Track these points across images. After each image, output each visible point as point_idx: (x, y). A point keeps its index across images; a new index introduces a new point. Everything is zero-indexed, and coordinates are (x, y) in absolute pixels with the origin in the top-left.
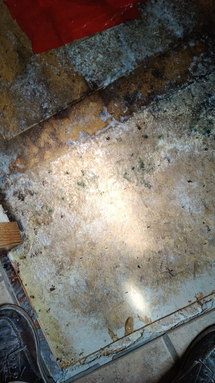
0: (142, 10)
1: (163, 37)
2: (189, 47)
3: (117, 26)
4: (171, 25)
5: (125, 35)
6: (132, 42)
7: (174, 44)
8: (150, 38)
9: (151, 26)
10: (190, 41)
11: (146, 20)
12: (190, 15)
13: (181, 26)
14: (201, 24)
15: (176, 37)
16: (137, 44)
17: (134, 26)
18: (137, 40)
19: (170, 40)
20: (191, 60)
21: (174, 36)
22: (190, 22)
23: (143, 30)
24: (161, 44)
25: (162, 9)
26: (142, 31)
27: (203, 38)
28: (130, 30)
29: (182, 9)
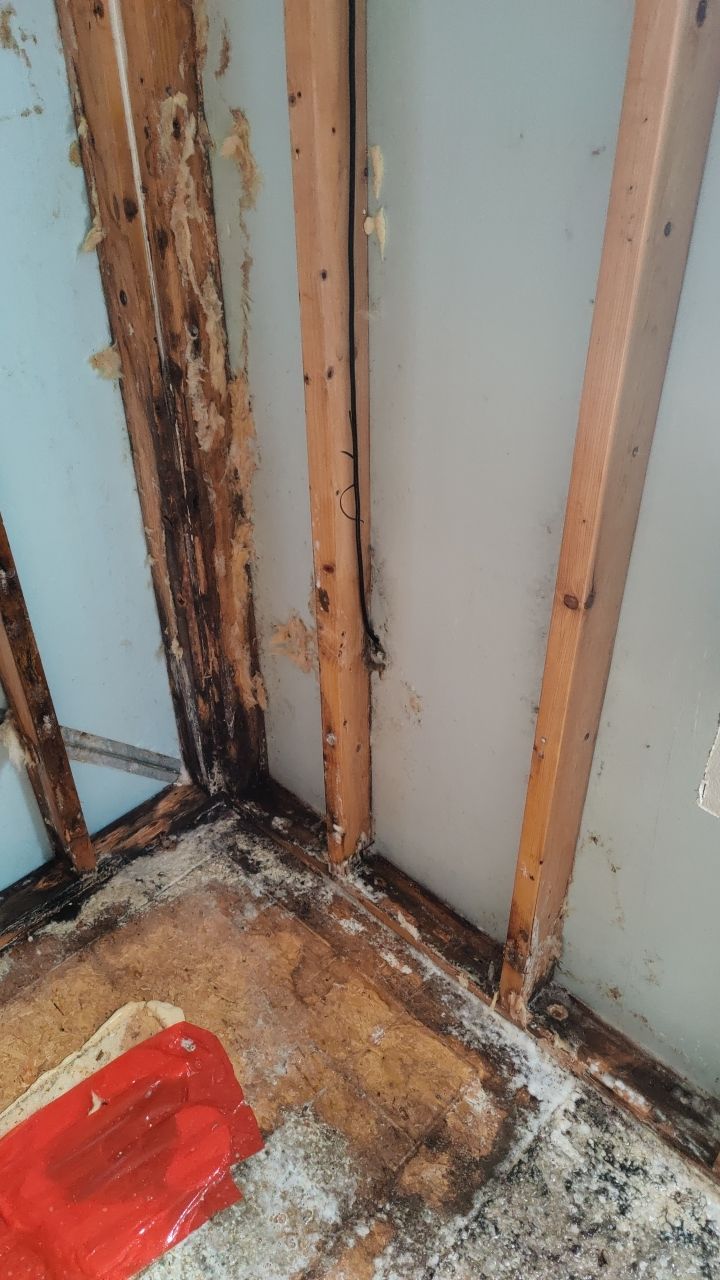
0: (244, 1181)
1: (300, 1233)
2: (358, 1239)
3: (195, 1232)
4: (309, 1198)
5: (218, 1250)
6: (237, 1263)
7: (326, 1243)
8: (273, 1243)
9: (269, 1212)
10: (356, 1224)
11: (256, 1201)
12: (342, 1166)
13: (331, 1195)
14: (369, 1180)
15: (326, 1224)
16: (248, 1263)
17: (234, 1222)
18: (246, 1254)
19: (316, 1234)
20: (370, 1268)
21: (321, 1222)
22: (346, 1181)
23: (253, 1227)
24: (300, 1249)
25: (283, 1166)
26: (254, 1230)
27: (380, 1210)
28: (225, 1234)
29: (323, 1157)
